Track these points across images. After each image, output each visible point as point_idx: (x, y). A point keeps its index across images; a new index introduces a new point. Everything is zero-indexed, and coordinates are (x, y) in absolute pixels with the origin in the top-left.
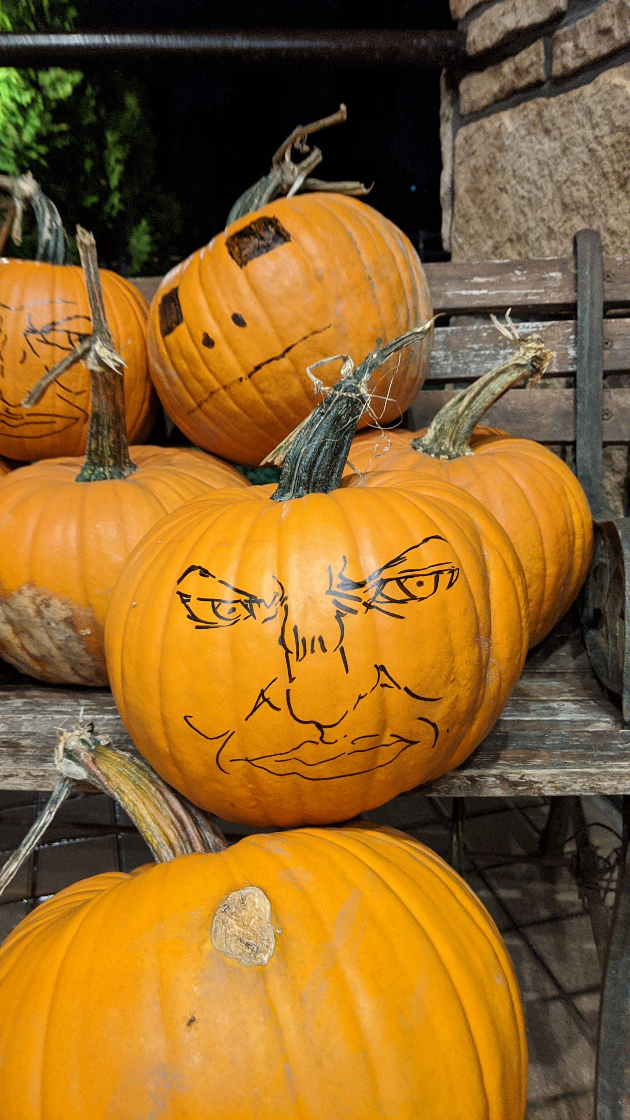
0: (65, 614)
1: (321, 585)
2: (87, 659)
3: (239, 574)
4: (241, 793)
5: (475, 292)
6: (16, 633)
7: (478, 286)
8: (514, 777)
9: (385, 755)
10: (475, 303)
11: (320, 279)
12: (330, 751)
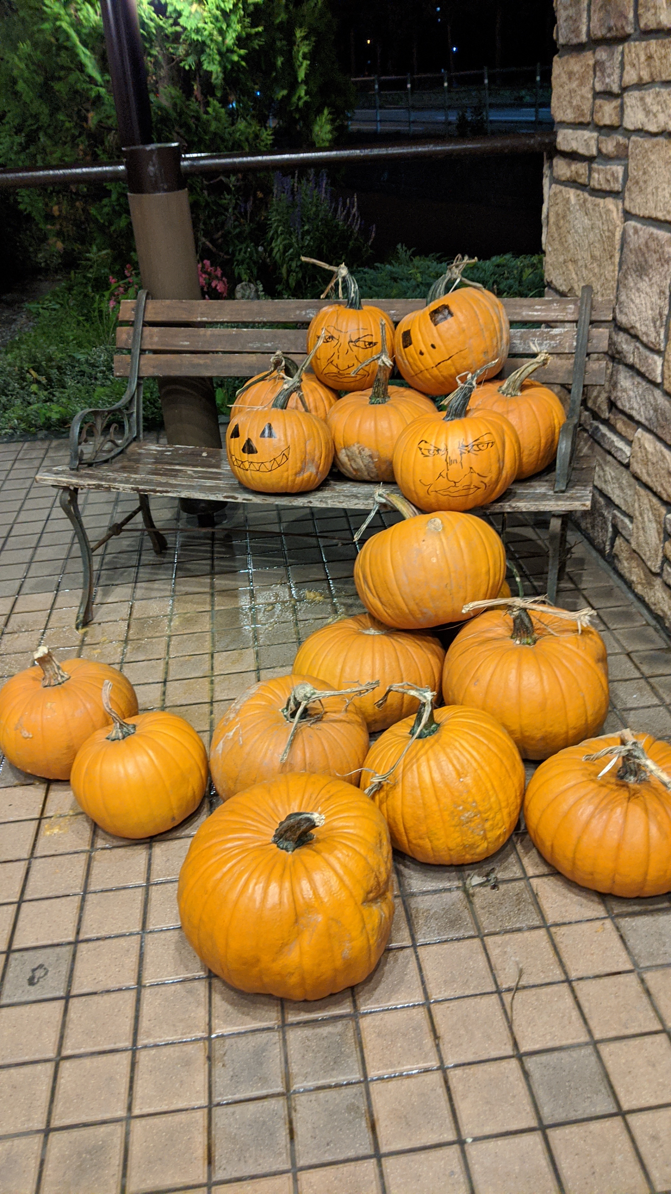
0: (369, 453)
1: (457, 446)
2: (375, 470)
3: (436, 442)
4: (433, 501)
5: (535, 313)
6: (349, 460)
7: (537, 310)
8: (514, 505)
9: (472, 491)
10: (535, 319)
11: (464, 331)
12: (457, 489)
